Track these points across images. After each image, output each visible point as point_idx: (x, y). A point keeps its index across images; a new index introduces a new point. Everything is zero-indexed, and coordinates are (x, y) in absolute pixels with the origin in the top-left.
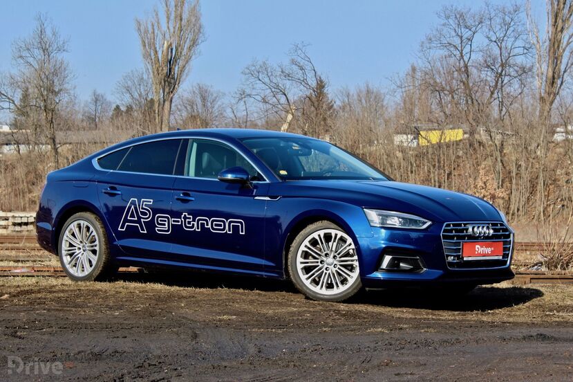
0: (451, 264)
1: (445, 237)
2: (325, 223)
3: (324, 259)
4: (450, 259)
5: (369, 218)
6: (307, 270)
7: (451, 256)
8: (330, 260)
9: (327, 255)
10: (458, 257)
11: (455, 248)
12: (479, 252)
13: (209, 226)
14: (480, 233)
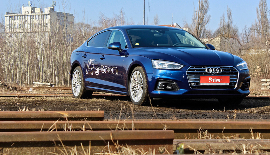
0: (192, 87)
1: (188, 73)
4: (193, 84)
5: (153, 64)
10: (197, 83)
11: (194, 79)
12: (211, 81)
13: (108, 71)
14: (213, 71)
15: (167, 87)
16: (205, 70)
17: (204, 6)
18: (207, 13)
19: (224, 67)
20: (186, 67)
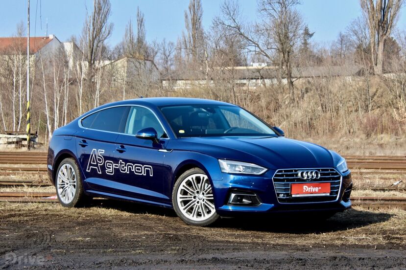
0: (281, 200)
1: (275, 180)
2: (197, 169)
3: (197, 195)
4: (281, 196)
5: (221, 167)
6: (185, 202)
7: (282, 194)
8: (201, 196)
9: (198, 192)
10: (288, 195)
11: (284, 188)
12: (307, 191)
13: (134, 170)
14: (308, 177)
15: (244, 200)
16: (297, 175)
17: (103, 7)
18: (108, 21)
19: (322, 170)
20: (271, 170)
